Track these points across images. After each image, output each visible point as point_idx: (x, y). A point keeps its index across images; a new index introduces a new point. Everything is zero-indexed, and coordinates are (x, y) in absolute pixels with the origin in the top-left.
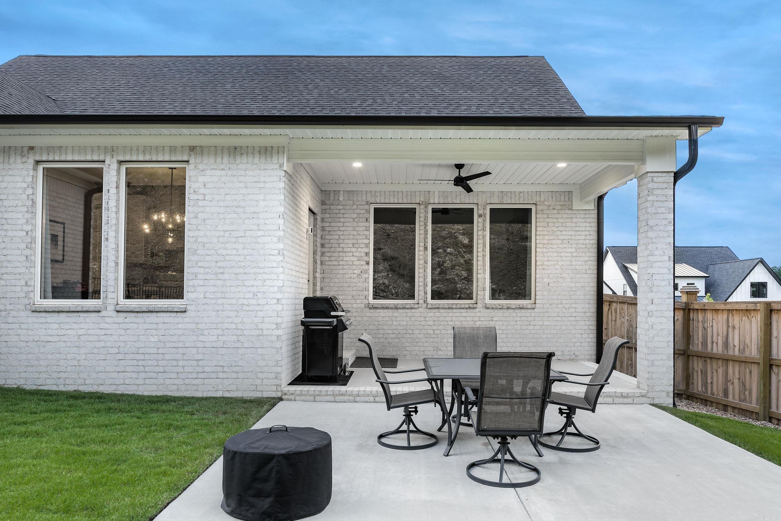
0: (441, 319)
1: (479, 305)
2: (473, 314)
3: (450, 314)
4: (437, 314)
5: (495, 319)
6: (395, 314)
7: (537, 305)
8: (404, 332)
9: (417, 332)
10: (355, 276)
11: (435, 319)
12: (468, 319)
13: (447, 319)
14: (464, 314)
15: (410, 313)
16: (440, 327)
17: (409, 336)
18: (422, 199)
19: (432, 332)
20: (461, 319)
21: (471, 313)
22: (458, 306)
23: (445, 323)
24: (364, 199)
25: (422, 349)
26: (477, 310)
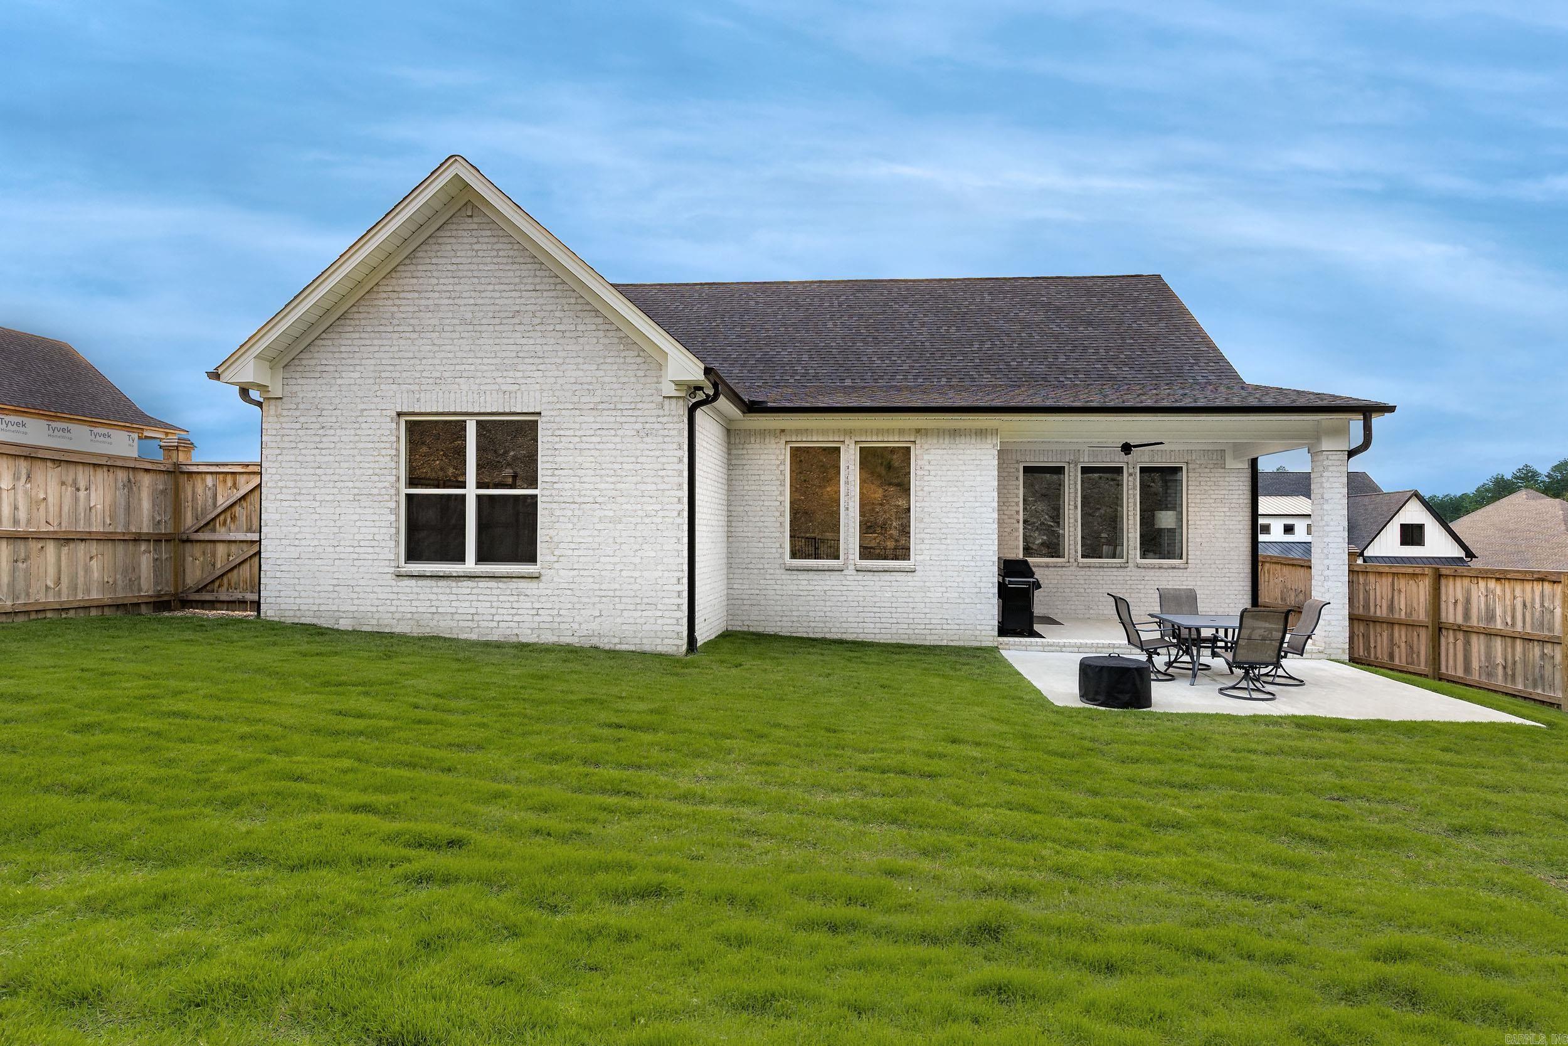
0: (1092, 577)
1: (1130, 564)
2: (1124, 574)
3: (1101, 573)
4: (1089, 573)
5: (1146, 578)
6: (1046, 573)
7: (1190, 566)
8: (1055, 590)
9: (1068, 590)
10: (1006, 534)
11: (1086, 577)
12: (1119, 578)
13: (1099, 578)
14: (1115, 573)
15: (1061, 571)
16: (1091, 586)
17: (1059, 594)
18: (1072, 458)
19: (1083, 590)
20: (1112, 578)
21: (1121, 572)
22: (1110, 565)
23: (1096, 582)
24: (1014, 457)
25: (1073, 607)
26: (1129, 569)
